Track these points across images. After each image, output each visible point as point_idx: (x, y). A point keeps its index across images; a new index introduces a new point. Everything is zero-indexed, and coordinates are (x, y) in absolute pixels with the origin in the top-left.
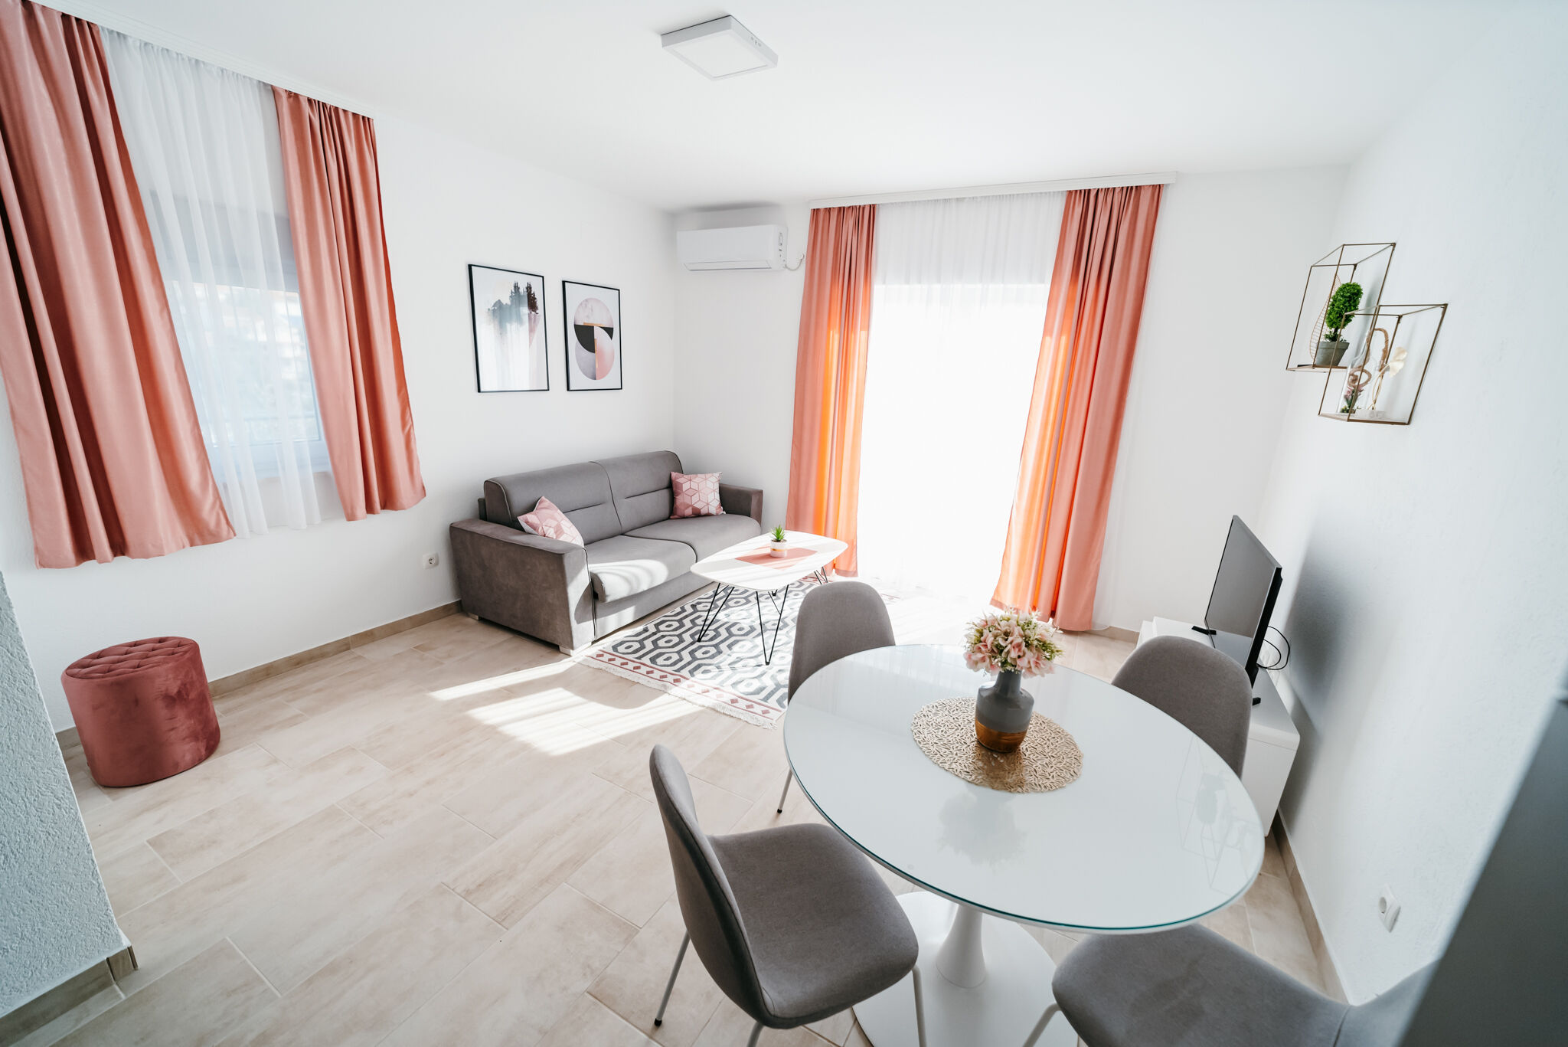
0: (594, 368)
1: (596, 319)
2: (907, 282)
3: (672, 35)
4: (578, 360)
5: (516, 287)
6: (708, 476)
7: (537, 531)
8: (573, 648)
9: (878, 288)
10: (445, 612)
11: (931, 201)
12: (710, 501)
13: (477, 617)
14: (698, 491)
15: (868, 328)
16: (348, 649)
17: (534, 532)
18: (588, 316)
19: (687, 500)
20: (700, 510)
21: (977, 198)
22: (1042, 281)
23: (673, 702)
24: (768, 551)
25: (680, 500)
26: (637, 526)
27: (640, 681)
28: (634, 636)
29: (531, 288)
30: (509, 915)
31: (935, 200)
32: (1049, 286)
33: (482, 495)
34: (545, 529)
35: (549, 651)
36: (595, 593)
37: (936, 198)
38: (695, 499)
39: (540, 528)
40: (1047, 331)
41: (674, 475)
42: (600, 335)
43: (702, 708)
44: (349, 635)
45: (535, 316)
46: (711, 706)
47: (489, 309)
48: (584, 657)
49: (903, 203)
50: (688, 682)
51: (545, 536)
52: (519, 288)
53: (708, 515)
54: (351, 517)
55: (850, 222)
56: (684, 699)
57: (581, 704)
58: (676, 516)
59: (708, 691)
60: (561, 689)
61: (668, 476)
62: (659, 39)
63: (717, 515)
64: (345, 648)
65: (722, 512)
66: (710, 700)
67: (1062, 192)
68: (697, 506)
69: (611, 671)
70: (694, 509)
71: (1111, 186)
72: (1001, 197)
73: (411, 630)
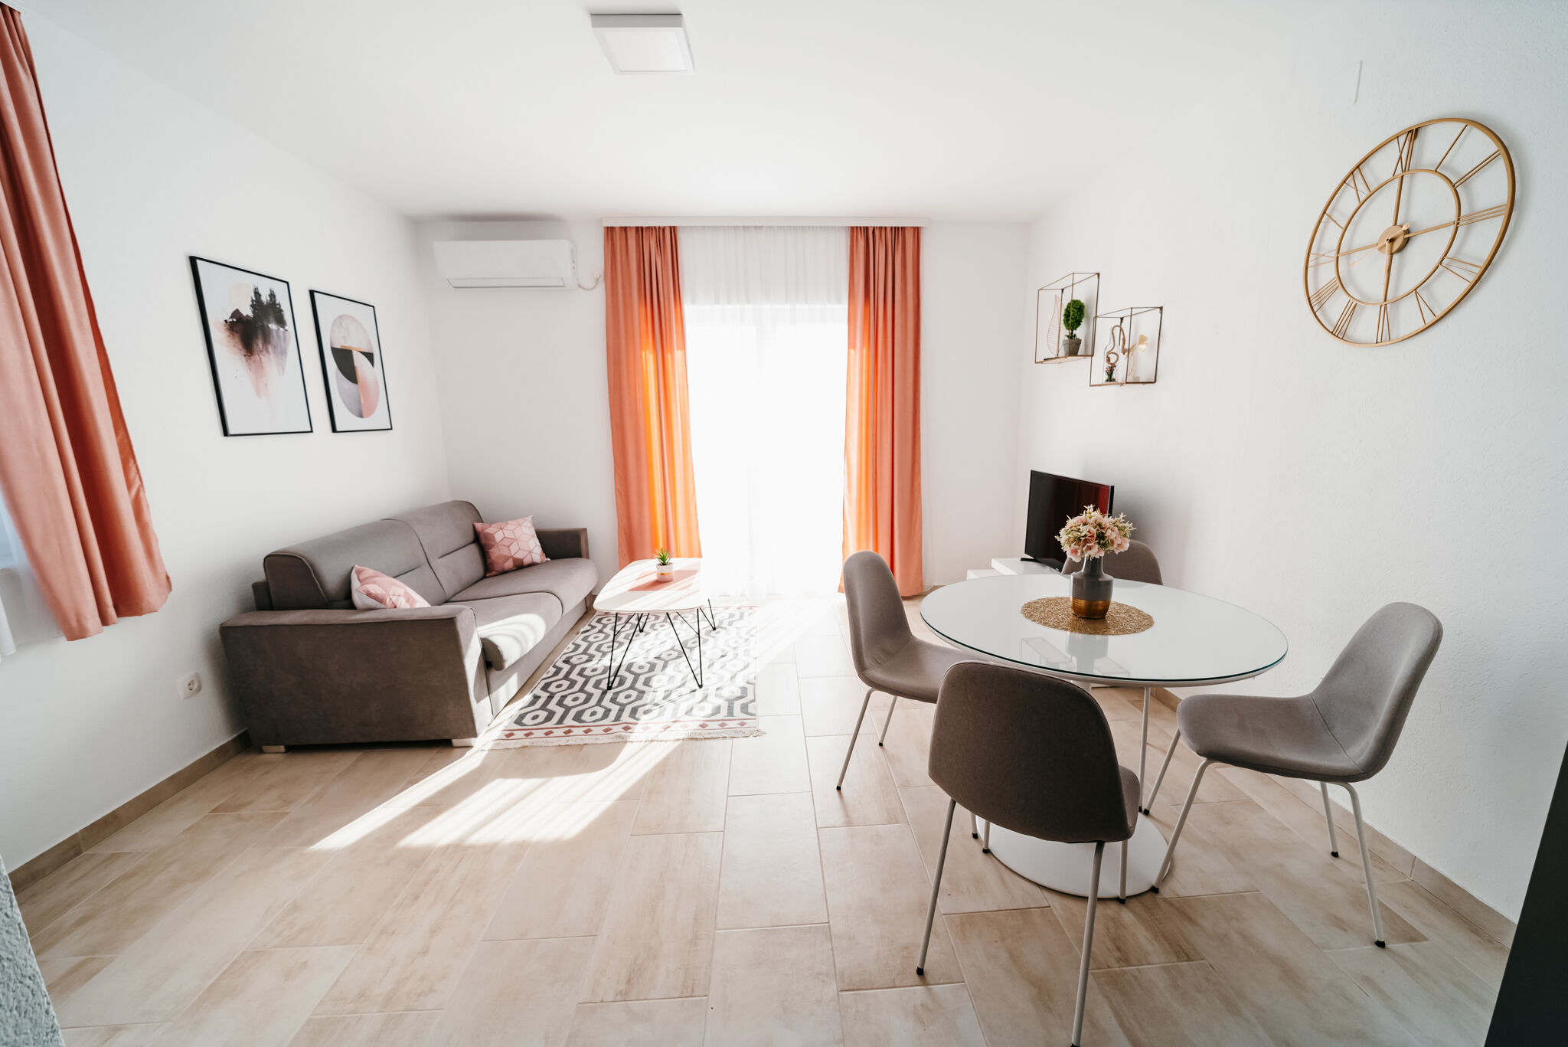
0: (360, 403)
1: (355, 342)
2: (717, 302)
3: (602, 17)
4: (341, 394)
5: (257, 293)
6: (520, 521)
7: (385, 604)
8: (475, 735)
9: (688, 308)
10: (220, 758)
11: (731, 227)
12: (533, 550)
13: (282, 748)
14: (515, 540)
15: (683, 346)
16: (78, 853)
17: (380, 605)
18: (344, 337)
19: (505, 552)
20: (522, 560)
21: (773, 227)
22: (839, 302)
23: (641, 750)
24: (654, 577)
25: (495, 553)
26: (459, 589)
27: (586, 742)
28: (529, 706)
29: (274, 296)
30: (693, 984)
31: (735, 227)
32: (846, 306)
33: (260, 576)
34: (394, 599)
35: (436, 751)
36: (491, 659)
37: (736, 225)
38: (514, 549)
39: (388, 600)
40: (851, 344)
41: (478, 526)
42: (360, 361)
43: (680, 742)
44: (77, 830)
45: (284, 334)
46: (686, 737)
47: (226, 321)
48: (493, 743)
49: (705, 227)
50: (638, 726)
51: (395, 607)
52: (260, 295)
53: (533, 565)
54: (76, 632)
55: (651, 242)
56: (652, 741)
57: (539, 787)
58: (494, 573)
59: (669, 727)
60: (499, 781)
61: (472, 526)
62: (588, 20)
63: (542, 563)
64: (72, 853)
65: (546, 559)
66: (680, 732)
67: (846, 227)
68: (519, 556)
69: (542, 744)
70: (516, 560)
71: (883, 225)
72: (795, 228)
73: (179, 795)
